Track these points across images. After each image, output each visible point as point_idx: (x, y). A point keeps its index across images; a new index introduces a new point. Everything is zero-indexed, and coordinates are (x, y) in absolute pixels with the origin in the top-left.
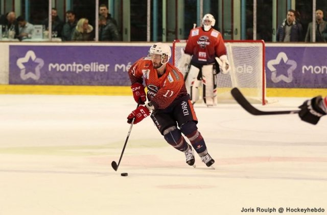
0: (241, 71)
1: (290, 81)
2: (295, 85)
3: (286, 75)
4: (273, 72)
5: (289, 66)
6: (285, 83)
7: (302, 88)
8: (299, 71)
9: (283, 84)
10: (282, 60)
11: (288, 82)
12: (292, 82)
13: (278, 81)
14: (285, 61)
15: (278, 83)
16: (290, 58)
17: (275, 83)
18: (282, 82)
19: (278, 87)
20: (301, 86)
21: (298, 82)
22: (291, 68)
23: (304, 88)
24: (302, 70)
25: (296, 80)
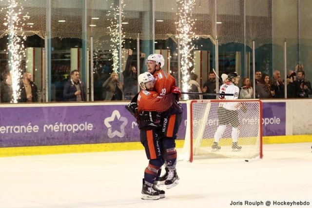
0: (83, 129)
1: (122, 136)
2: (127, 139)
3: (119, 131)
4: (109, 128)
5: (121, 122)
6: (119, 137)
7: (132, 141)
8: (129, 127)
9: (118, 139)
10: (116, 117)
11: (121, 137)
12: (124, 137)
13: (113, 136)
14: (118, 118)
15: (113, 138)
16: (122, 115)
17: (111, 139)
18: (116, 137)
19: (113, 142)
20: (131, 140)
21: (129, 136)
22: (123, 124)
23: (134, 141)
24: (131, 126)
25: (127, 135)
